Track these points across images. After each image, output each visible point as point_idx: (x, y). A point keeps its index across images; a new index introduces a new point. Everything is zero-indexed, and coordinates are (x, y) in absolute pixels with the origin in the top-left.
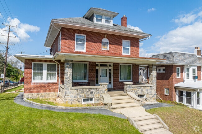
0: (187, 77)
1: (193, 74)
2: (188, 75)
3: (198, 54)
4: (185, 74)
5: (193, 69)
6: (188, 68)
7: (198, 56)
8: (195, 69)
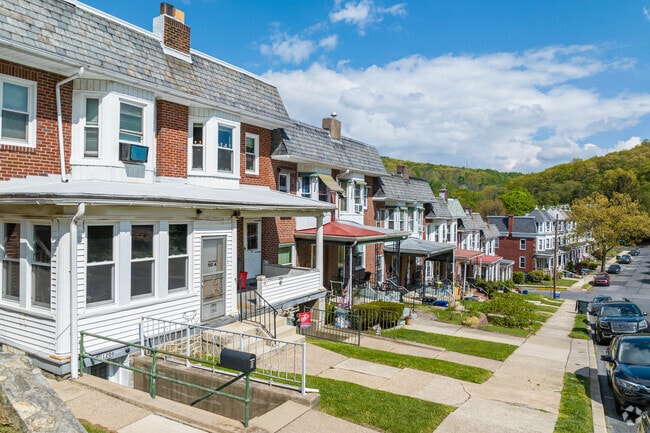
0: (87, 149)
1: (122, 136)
2: (92, 135)
3: (169, 42)
4: (78, 129)
5: (124, 106)
6: (93, 95)
7: (168, 51)
8: (140, 110)
